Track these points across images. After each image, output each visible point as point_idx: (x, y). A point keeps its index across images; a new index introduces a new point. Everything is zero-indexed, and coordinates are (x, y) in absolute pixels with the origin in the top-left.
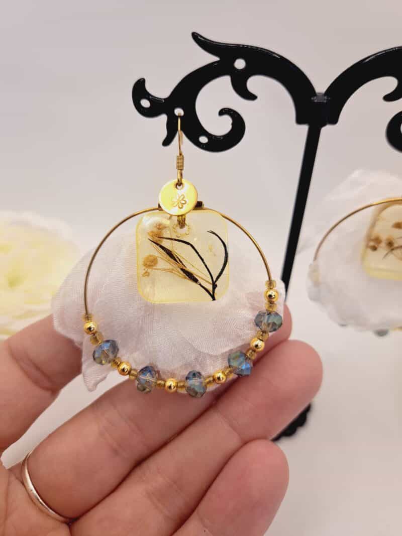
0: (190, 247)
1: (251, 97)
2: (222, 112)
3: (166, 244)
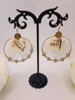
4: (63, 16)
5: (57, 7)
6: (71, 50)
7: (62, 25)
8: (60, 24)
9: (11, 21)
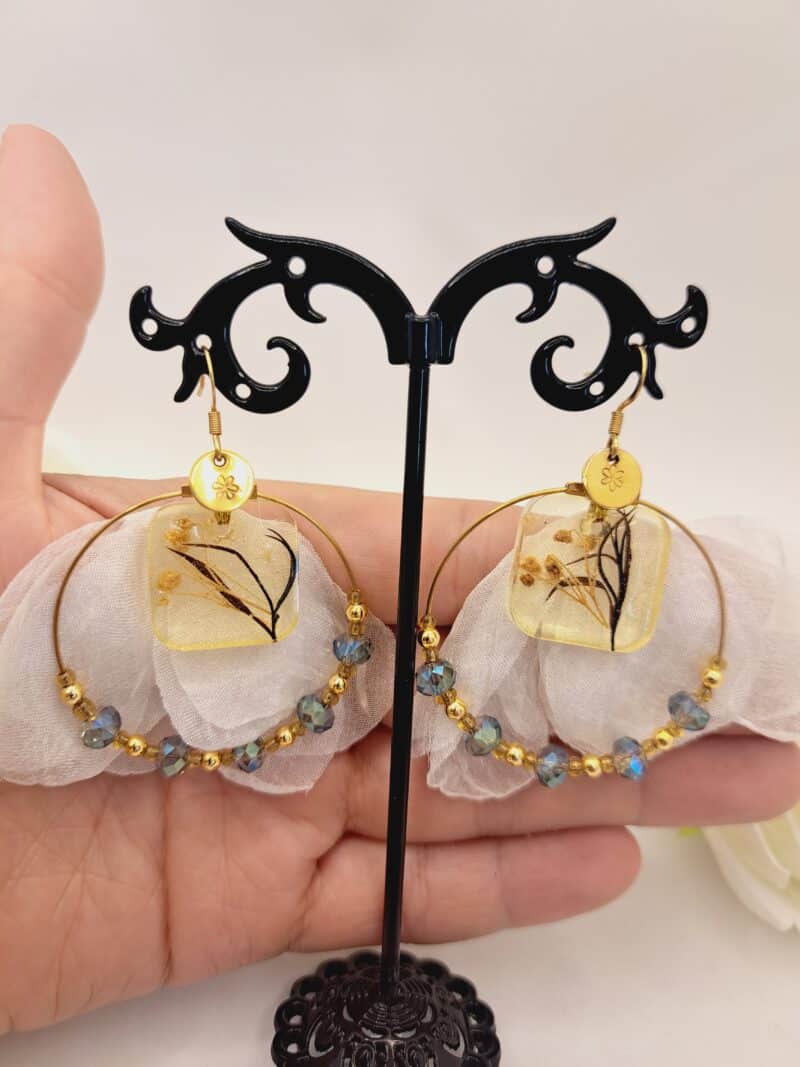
0: (234, 557)
1: (317, 319)
2: (273, 344)
4: (663, 303)
5: (610, 224)
7: (656, 393)
8: (633, 379)
9: (150, 327)
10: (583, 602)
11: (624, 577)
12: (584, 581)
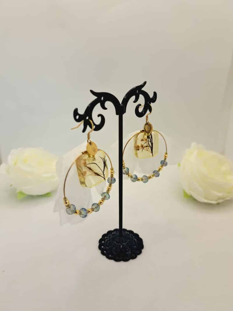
0: (95, 165)
1: (106, 109)
2: (99, 116)
3: (88, 166)
5: (145, 83)
6: (166, 153)
9: (77, 117)
10: (147, 150)
11: (152, 144)
12: (147, 146)
